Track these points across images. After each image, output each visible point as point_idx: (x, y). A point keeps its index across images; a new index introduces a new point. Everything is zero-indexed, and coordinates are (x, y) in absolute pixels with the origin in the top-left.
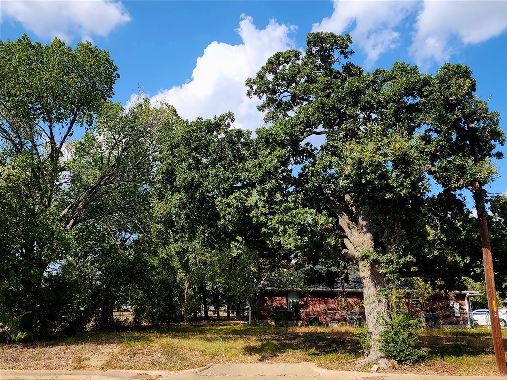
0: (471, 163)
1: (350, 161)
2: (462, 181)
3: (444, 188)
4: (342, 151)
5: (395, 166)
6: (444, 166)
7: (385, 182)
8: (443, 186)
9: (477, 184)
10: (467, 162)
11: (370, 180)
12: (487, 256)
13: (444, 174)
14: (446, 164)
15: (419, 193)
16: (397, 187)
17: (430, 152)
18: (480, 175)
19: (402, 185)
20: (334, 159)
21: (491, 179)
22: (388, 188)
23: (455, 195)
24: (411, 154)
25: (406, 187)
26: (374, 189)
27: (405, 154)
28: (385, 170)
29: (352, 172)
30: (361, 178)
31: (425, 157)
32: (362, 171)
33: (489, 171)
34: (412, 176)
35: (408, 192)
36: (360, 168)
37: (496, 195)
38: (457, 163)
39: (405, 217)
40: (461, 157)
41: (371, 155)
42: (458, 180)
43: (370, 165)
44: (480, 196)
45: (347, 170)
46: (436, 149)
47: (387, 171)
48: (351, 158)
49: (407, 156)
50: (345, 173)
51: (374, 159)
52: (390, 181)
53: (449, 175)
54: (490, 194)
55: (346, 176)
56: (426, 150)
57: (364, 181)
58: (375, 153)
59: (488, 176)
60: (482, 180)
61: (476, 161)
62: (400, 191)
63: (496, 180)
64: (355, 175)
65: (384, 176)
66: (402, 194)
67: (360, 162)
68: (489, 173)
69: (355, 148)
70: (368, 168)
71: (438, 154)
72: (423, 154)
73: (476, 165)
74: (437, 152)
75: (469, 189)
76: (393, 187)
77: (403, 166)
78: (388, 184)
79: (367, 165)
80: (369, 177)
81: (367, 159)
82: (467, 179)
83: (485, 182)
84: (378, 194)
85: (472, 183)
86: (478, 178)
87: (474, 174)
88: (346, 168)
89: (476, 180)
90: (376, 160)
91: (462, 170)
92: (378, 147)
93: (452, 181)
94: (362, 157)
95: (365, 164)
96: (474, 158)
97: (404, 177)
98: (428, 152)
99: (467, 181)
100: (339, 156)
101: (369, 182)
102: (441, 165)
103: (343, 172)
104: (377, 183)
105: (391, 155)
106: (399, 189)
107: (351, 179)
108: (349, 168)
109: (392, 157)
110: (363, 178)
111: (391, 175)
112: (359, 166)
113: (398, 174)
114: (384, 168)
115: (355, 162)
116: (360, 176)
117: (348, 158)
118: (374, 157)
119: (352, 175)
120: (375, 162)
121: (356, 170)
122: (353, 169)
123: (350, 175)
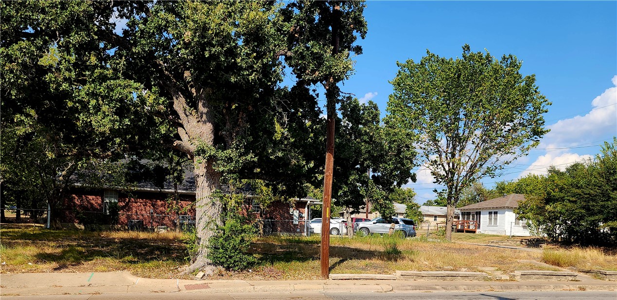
0: (328, 54)
1: (192, 24)
2: (317, 73)
3: (298, 79)
4: (182, 8)
5: (247, 42)
6: (300, 52)
7: (233, 61)
8: (297, 77)
9: (331, 80)
10: (326, 52)
11: (214, 54)
12: (330, 160)
13: (300, 62)
14: (303, 50)
15: (270, 81)
16: (245, 69)
17: (288, 32)
18: (336, 69)
19: (252, 67)
20: (171, 17)
21: (346, 76)
22: (234, 68)
23: (308, 90)
24: (266, 29)
25: (256, 71)
26: (219, 66)
27: (259, 28)
28: (234, 44)
29: (193, 40)
30: (204, 50)
31: (282, 36)
32: (206, 40)
33: (345, 66)
34: (264, 58)
35: (258, 78)
36: (203, 36)
37: (348, 95)
38: (315, 51)
39: (251, 108)
40: (320, 45)
41: (219, 21)
42: (313, 71)
43: (217, 35)
44: (332, 94)
45: (188, 35)
46: (295, 29)
47: (236, 47)
48: (193, 21)
49: (262, 30)
50: (183, 40)
51: (222, 27)
52: (239, 60)
53: (305, 64)
54: (342, 93)
55: (185, 43)
56: (285, 29)
57: (207, 55)
58: (224, 20)
59: (344, 72)
60: (337, 76)
61: (334, 52)
62: (249, 75)
63: (350, 78)
64: (196, 43)
65: (232, 53)
66: (250, 79)
67: (205, 28)
68: (345, 68)
69: (199, 7)
70: (213, 38)
71: (296, 35)
72: (281, 33)
73: (334, 56)
74: (296, 33)
75: (323, 84)
76: (241, 68)
77: (256, 44)
78: (235, 63)
79: (213, 33)
80: (214, 50)
81: (213, 25)
82: (322, 72)
83: (339, 79)
84: (223, 75)
85: (326, 78)
86: (333, 72)
87: (330, 67)
88: (186, 33)
89: (331, 74)
90: (224, 29)
91: (318, 59)
92: (229, 12)
93: (307, 71)
94: (207, 21)
95: (210, 32)
96: (332, 47)
97: (255, 58)
98: (286, 31)
99: (322, 74)
100: (178, 15)
101: (214, 57)
102: (298, 51)
103: (181, 37)
104: (223, 59)
105: (243, 27)
106: (248, 73)
107: (191, 48)
108: (189, 34)
109: (244, 29)
110: (207, 51)
111: (240, 53)
112: (202, 33)
113: (249, 52)
114: (233, 42)
115: (198, 26)
116: (203, 46)
117: (189, 19)
118: (222, 25)
119: (193, 44)
120: (223, 32)
121: (199, 38)
122: (195, 36)
123: (190, 43)
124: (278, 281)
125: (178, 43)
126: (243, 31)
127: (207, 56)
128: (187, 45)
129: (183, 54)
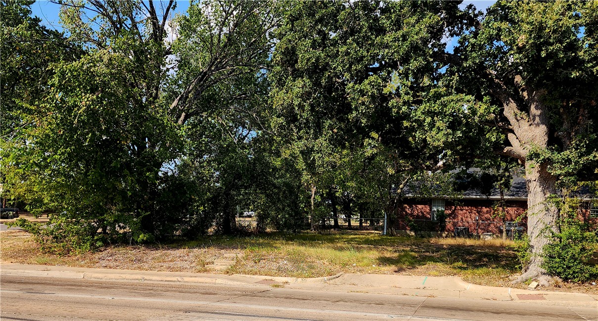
1: (527, 26)
4: (516, 13)
5: (590, 33)
7: (573, 54)
11: (552, 52)
16: (588, 62)
19: (596, 58)
20: (505, 25)
22: (576, 63)
26: (557, 64)
28: (574, 38)
29: (527, 42)
30: (540, 50)
32: (542, 40)
36: (539, 37)
39: (594, 103)
41: (558, 17)
43: (555, 31)
45: (522, 39)
47: (577, 40)
48: (528, 23)
50: (517, 45)
51: (561, 23)
55: (518, 48)
57: (543, 54)
58: (563, 14)
62: (593, 67)
64: (532, 46)
65: (573, 46)
66: (595, 71)
67: (541, 28)
69: (536, 7)
70: (551, 36)
76: (583, 61)
78: (576, 58)
79: (550, 31)
80: (551, 48)
81: (550, 23)
84: (561, 73)
88: (520, 38)
90: (562, 25)
92: (569, 5)
94: (544, 20)
95: (547, 30)
100: (512, 21)
101: (550, 55)
103: (515, 43)
104: (562, 56)
105: (586, 17)
106: (592, 64)
107: (525, 52)
108: (523, 37)
109: (586, 19)
110: (543, 50)
111: (582, 45)
112: (538, 33)
113: (592, 43)
114: (573, 36)
115: (533, 28)
116: (538, 47)
117: (523, 22)
118: (562, 20)
119: (527, 47)
120: (561, 27)
121: (534, 39)
122: (530, 39)
123: (524, 46)
125: (511, 49)
126: (586, 21)
127: (543, 56)
128: (520, 50)
129: (517, 59)
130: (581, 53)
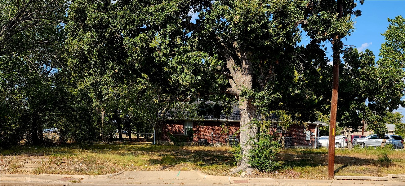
0: (335, 18)
1: (240, 10)
2: (326, 33)
3: (311, 39)
4: (233, 1)
5: (275, 18)
6: (314, 20)
7: (266, 31)
8: (311, 38)
9: (337, 37)
10: (332, 18)
11: (254, 29)
12: (335, 94)
13: (313, 27)
14: (315, 18)
15: (292, 42)
16: (275, 36)
17: (305, 7)
18: (340, 29)
19: (279, 34)
20: (226, 8)
21: (348, 33)
22: (268, 36)
23: (319, 46)
24: (289, 7)
25: (282, 36)
26: (257, 36)
27: (285, 7)
28: (267, 20)
29: (240, 20)
30: (247, 27)
31: (300, 11)
32: (248, 20)
33: (347, 26)
34: (287, 27)
35: (284, 41)
36: (247, 18)
37: (350, 47)
38: (325, 18)
39: (278, 62)
40: (328, 13)
41: (257, 6)
42: (323, 33)
43: (255, 15)
44: (337, 47)
45: (236, 18)
46: (310, 5)
47: (268, 22)
48: (240, 8)
49: (286, 9)
50: (234, 22)
51: (259, 10)
53: (317, 28)
54: (345, 46)
55: (235, 24)
56: (302, 5)
57: (249, 29)
58: (260, 5)
59: (346, 30)
60: (341, 34)
61: (339, 17)
62: (277, 40)
63: (352, 34)
64: (242, 23)
65: (266, 26)
66: (278, 42)
67: (248, 12)
68: (347, 28)
70: (253, 18)
71: (311, 9)
72: (299, 8)
73: (339, 20)
74: (310, 8)
75: (330, 41)
76: (271, 36)
77: (282, 18)
78: (268, 33)
79: (253, 15)
80: (254, 26)
81: (253, 9)
82: (329, 32)
83: (343, 36)
84: (259, 42)
85: (333, 36)
86: (338, 31)
87: (336, 28)
88: (236, 17)
89: (336, 33)
91: (327, 24)
93: (319, 33)
94: (249, 7)
95: (251, 14)
96: (338, 14)
97: (281, 28)
98: (303, 6)
99: (330, 34)
100: (230, 6)
101: (253, 30)
102: (312, 19)
103: (232, 20)
104: (259, 31)
105: (273, 8)
106: (276, 38)
107: (239, 27)
108: (237, 17)
109: (273, 9)
110: (249, 27)
111: (271, 26)
112: (246, 15)
113: (277, 24)
114: (266, 19)
115: (243, 12)
116: (246, 24)
117: (237, 7)
118: (259, 8)
119: (240, 24)
120: (259, 13)
121: (243, 19)
122: (241, 18)
123: (238, 23)
124: (296, 180)
125: (230, 24)
126: (273, 10)
127: (249, 30)
128: (236, 25)
129: (234, 31)
130: (270, 31)
